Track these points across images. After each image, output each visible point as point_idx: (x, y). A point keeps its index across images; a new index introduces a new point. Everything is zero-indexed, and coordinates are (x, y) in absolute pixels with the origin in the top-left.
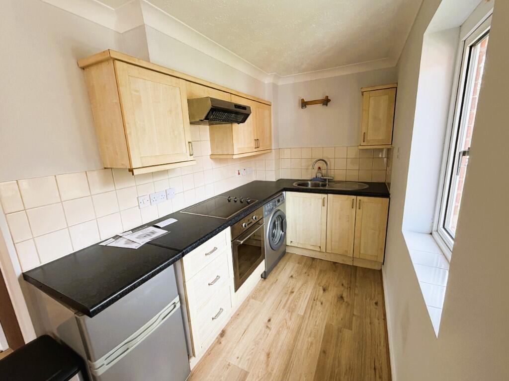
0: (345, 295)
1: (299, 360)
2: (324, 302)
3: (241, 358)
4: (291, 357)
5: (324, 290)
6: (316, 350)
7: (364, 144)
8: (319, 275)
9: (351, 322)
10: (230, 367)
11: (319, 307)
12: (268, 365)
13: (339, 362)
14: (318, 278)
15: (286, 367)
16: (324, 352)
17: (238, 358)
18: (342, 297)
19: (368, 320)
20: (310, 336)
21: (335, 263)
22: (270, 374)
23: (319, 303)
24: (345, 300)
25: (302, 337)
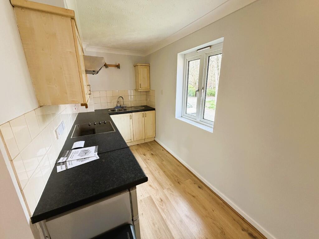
0: (152, 153)
1: (160, 179)
2: (148, 158)
3: (143, 195)
4: (157, 180)
5: (144, 155)
6: (161, 172)
7: (141, 89)
8: (137, 151)
9: (162, 159)
10: (142, 200)
11: (149, 161)
12: (154, 188)
13: (170, 171)
14: (138, 153)
15: (160, 184)
16: (164, 172)
17: (141, 196)
18: (152, 154)
19: (165, 156)
20: (156, 170)
21: (138, 145)
22: (157, 189)
23: (147, 160)
24: (154, 154)
25: (154, 173)
